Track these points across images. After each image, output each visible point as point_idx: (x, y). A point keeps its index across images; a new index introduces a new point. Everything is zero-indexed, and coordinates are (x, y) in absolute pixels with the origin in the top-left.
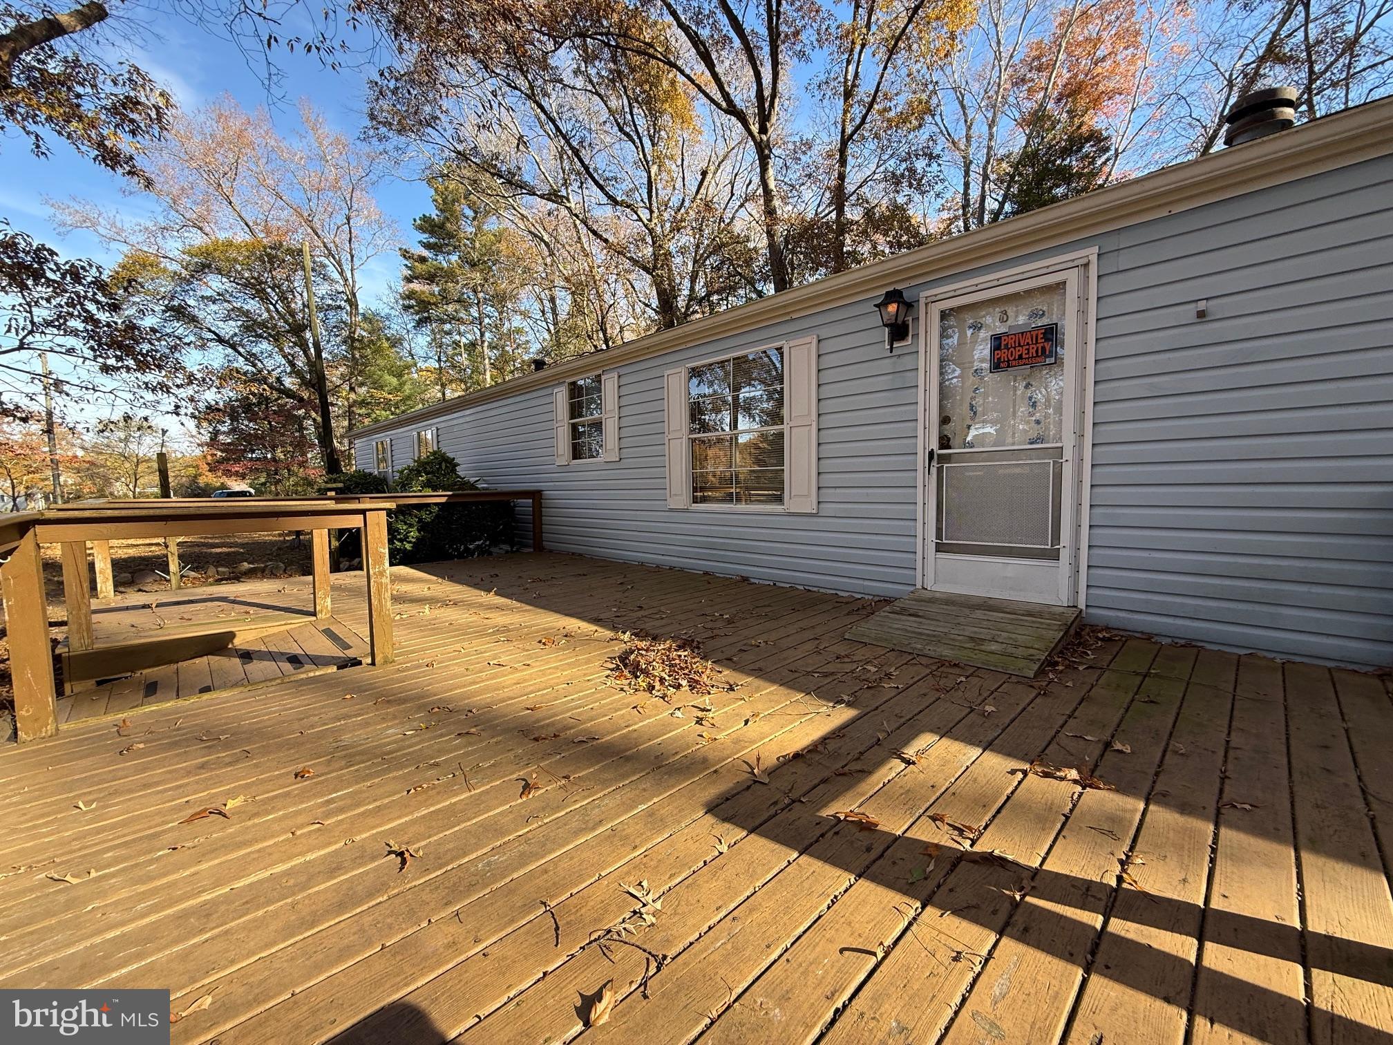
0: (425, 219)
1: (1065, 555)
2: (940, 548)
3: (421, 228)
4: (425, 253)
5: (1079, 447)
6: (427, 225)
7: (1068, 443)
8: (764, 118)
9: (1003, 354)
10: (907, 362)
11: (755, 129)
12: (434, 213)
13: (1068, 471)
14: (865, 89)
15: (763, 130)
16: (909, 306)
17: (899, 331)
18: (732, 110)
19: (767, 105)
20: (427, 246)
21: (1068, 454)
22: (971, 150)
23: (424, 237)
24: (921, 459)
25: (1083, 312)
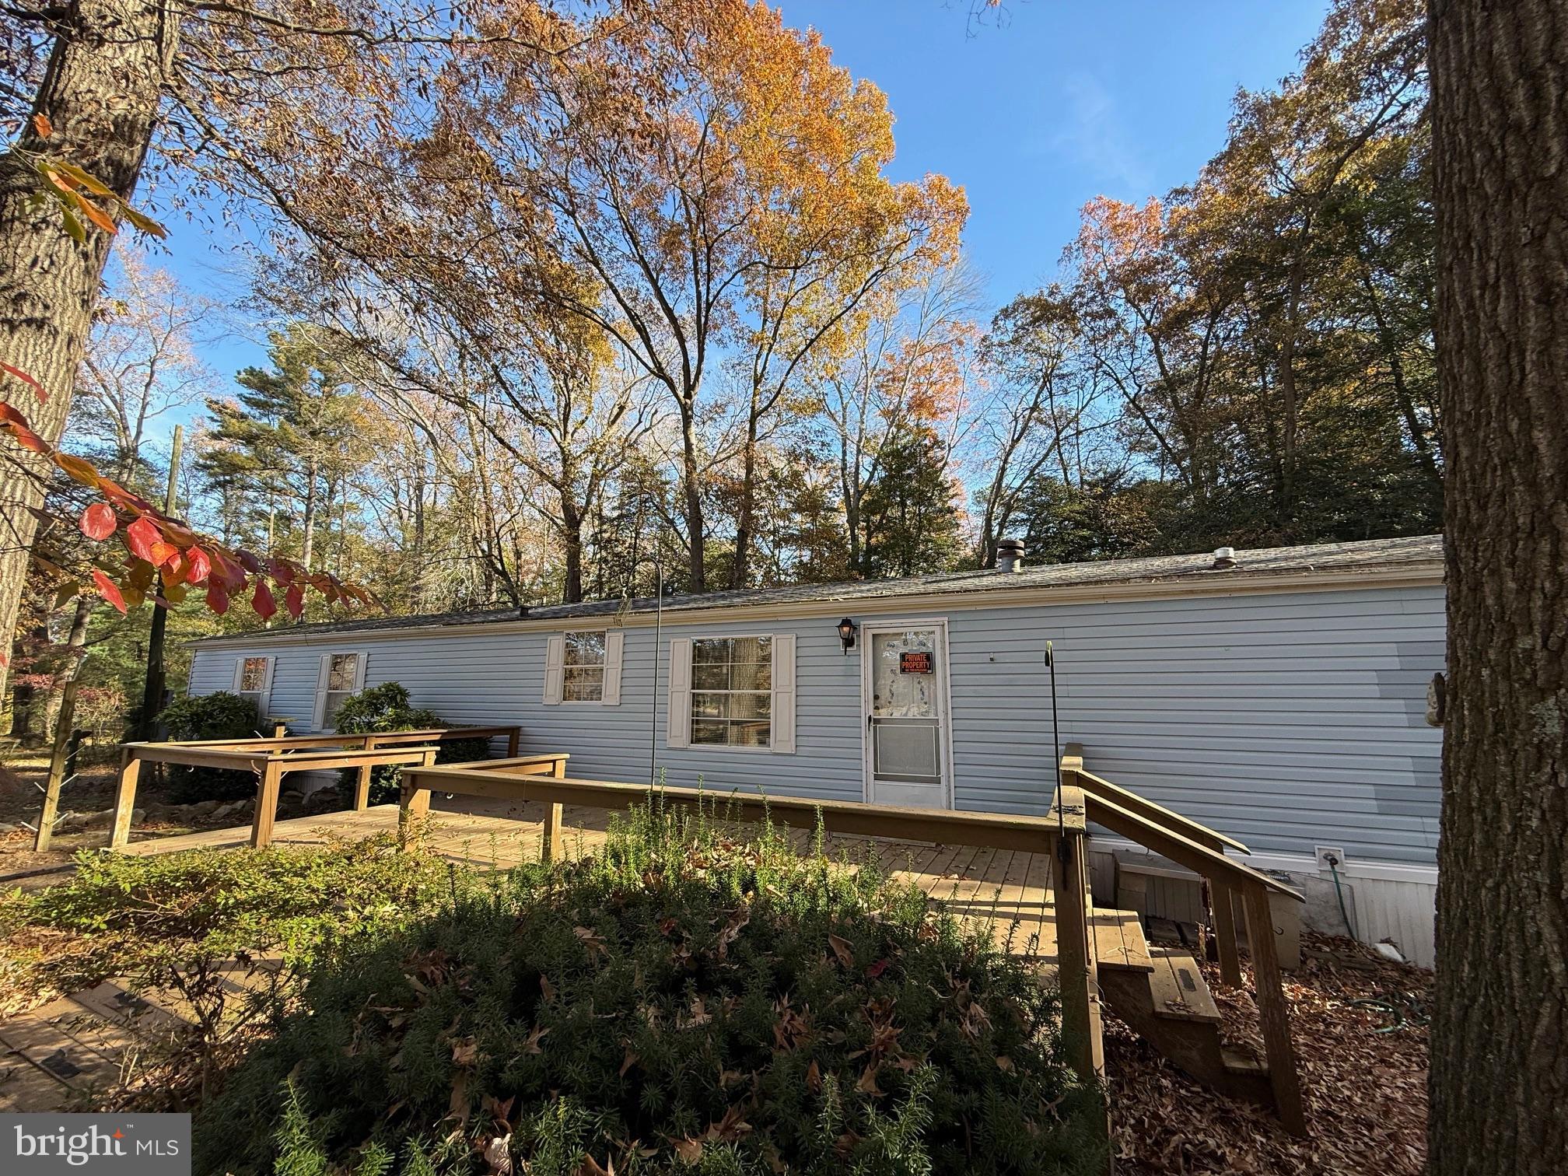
0: (251, 371)
1: (943, 780)
2: (877, 778)
3: (246, 383)
4: (244, 409)
5: (946, 719)
6: (256, 380)
7: (941, 717)
8: (689, 390)
9: (907, 664)
10: (853, 660)
11: (681, 394)
12: (270, 371)
13: (942, 732)
14: (772, 382)
15: (688, 396)
16: (854, 628)
17: (849, 642)
18: (660, 372)
19: (693, 377)
20: (248, 401)
21: (941, 723)
22: (847, 426)
23: (247, 392)
24: (864, 721)
25: (943, 648)
